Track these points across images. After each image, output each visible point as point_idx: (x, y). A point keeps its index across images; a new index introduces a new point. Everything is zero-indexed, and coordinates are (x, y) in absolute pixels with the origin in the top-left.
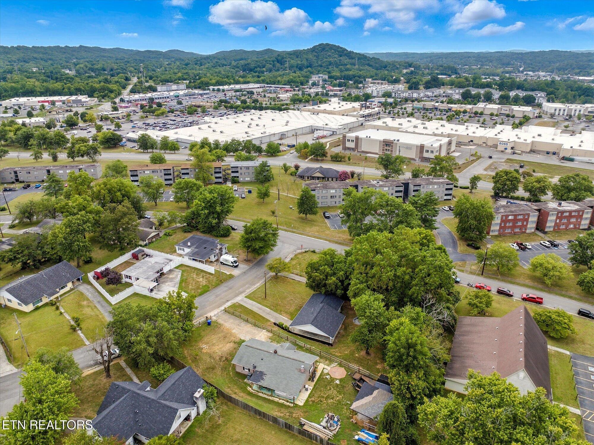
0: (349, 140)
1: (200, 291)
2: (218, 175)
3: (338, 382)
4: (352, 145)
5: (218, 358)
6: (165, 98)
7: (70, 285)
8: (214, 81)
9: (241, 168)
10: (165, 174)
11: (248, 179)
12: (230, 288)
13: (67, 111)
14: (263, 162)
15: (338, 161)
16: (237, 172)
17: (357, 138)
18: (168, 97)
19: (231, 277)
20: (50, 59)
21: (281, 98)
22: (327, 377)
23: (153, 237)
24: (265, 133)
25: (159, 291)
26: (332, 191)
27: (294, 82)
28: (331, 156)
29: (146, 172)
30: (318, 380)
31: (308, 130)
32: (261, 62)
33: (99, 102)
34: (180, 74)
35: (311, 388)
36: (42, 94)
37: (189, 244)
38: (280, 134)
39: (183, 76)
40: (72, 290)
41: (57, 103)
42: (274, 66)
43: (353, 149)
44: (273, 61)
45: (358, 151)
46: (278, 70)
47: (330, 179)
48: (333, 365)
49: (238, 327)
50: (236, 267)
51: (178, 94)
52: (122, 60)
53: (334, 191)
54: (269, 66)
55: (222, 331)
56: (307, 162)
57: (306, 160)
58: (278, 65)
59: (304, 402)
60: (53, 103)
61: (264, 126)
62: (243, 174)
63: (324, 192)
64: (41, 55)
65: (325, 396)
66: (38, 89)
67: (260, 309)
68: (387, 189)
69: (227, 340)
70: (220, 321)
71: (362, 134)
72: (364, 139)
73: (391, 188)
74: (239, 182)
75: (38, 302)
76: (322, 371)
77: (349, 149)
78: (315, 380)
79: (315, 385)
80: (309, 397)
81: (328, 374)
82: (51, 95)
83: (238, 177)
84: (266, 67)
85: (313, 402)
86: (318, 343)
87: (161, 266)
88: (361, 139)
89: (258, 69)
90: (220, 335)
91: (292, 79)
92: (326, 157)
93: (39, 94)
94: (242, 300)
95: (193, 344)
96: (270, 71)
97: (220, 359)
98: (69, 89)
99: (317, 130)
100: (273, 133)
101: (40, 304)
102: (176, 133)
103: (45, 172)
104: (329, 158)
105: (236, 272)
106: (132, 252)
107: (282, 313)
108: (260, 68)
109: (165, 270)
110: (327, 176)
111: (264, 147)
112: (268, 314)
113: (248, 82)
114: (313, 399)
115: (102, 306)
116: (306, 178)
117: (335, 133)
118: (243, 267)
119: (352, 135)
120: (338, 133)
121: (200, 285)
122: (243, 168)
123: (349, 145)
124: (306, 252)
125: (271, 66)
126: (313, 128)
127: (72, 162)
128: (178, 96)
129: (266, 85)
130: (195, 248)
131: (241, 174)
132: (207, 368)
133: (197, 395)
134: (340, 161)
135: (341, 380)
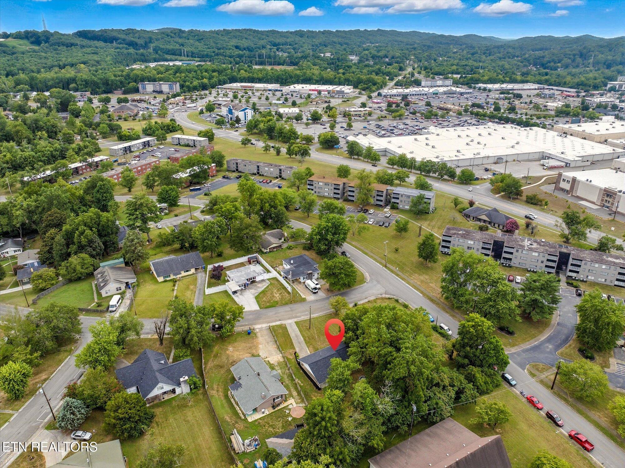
0: (564, 180)
1: (268, 304)
2: (379, 198)
3: (290, 419)
4: (567, 186)
5: (231, 361)
6: (423, 94)
7: (193, 271)
8: (486, 78)
9: (402, 196)
10: (335, 189)
11: (407, 207)
12: (292, 311)
13: (326, 102)
14: (421, 194)
15: (532, 204)
16: (398, 198)
17: (574, 180)
18: (426, 94)
19: (304, 300)
20: (347, 44)
21: (548, 108)
22: (287, 411)
23: (274, 248)
24: (479, 154)
25: (241, 294)
26: (469, 242)
27: (585, 85)
28: (527, 196)
29: (320, 184)
30: (278, 410)
31: (537, 157)
32: (559, 55)
33: (359, 94)
34: (454, 67)
35: (268, 413)
36: (317, 82)
37: (292, 262)
38: (496, 158)
39: (457, 69)
40: (193, 274)
41: (322, 93)
42: (573, 61)
43: (567, 192)
44: (574, 55)
45: (572, 195)
46: (578, 66)
47: (496, 225)
48: (301, 405)
49: (266, 344)
50: (315, 293)
51: (436, 92)
52: (411, 45)
53: (472, 243)
54: (566, 61)
55: (252, 343)
56: (496, 199)
57: (497, 196)
58: (579, 60)
59: (253, 420)
60: (319, 92)
61: (485, 145)
62: (403, 202)
63: (460, 241)
64: (340, 40)
65: (271, 424)
66: (315, 77)
67: (297, 336)
68: (537, 254)
69: (249, 351)
70: (259, 335)
71: (581, 176)
72: (583, 182)
73: (541, 254)
74: (398, 209)
75: (168, 277)
76: (288, 406)
77: (563, 190)
78: (276, 409)
79: (272, 413)
80: (260, 419)
81: (290, 410)
82: (324, 84)
83: (398, 203)
84: (563, 62)
85: (259, 423)
86: (310, 382)
87: (255, 275)
88: (579, 182)
89: (552, 64)
90: (248, 345)
91: (582, 82)
92: (522, 196)
93: (314, 82)
94: (290, 324)
95: (226, 344)
96: (566, 66)
97: (232, 362)
98: (340, 79)
99: (549, 158)
100: (487, 155)
101: (168, 279)
102: (390, 142)
103: (256, 167)
104: (524, 198)
105: (311, 298)
106: (250, 256)
107: (311, 346)
108: (555, 63)
109: (258, 279)
110: (494, 221)
111: (458, 171)
112: (299, 343)
113: (527, 82)
114: (261, 421)
115: (199, 293)
116: (472, 218)
117: (568, 165)
118: (321, 294)
119: (569, 174)
120: (571, 166)
121: (272, 300)
122: (404, 196)
123: (563, 185)
124: (389, 298)
125: (569, 61)
126: (545, 155)
127: (288, 158)
128: (437, 94)
129: (546, 87)
130: (295, 267)
131: (401, 201)
132: (218, 365)
133: (182, 379)
134: (535, 204)
135: (294, 419)
